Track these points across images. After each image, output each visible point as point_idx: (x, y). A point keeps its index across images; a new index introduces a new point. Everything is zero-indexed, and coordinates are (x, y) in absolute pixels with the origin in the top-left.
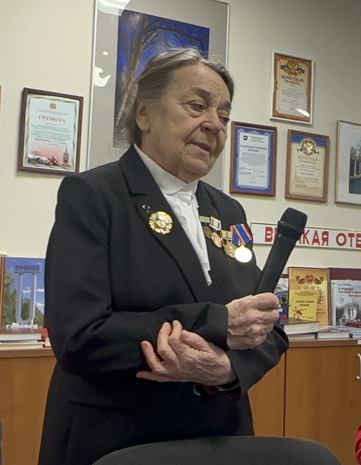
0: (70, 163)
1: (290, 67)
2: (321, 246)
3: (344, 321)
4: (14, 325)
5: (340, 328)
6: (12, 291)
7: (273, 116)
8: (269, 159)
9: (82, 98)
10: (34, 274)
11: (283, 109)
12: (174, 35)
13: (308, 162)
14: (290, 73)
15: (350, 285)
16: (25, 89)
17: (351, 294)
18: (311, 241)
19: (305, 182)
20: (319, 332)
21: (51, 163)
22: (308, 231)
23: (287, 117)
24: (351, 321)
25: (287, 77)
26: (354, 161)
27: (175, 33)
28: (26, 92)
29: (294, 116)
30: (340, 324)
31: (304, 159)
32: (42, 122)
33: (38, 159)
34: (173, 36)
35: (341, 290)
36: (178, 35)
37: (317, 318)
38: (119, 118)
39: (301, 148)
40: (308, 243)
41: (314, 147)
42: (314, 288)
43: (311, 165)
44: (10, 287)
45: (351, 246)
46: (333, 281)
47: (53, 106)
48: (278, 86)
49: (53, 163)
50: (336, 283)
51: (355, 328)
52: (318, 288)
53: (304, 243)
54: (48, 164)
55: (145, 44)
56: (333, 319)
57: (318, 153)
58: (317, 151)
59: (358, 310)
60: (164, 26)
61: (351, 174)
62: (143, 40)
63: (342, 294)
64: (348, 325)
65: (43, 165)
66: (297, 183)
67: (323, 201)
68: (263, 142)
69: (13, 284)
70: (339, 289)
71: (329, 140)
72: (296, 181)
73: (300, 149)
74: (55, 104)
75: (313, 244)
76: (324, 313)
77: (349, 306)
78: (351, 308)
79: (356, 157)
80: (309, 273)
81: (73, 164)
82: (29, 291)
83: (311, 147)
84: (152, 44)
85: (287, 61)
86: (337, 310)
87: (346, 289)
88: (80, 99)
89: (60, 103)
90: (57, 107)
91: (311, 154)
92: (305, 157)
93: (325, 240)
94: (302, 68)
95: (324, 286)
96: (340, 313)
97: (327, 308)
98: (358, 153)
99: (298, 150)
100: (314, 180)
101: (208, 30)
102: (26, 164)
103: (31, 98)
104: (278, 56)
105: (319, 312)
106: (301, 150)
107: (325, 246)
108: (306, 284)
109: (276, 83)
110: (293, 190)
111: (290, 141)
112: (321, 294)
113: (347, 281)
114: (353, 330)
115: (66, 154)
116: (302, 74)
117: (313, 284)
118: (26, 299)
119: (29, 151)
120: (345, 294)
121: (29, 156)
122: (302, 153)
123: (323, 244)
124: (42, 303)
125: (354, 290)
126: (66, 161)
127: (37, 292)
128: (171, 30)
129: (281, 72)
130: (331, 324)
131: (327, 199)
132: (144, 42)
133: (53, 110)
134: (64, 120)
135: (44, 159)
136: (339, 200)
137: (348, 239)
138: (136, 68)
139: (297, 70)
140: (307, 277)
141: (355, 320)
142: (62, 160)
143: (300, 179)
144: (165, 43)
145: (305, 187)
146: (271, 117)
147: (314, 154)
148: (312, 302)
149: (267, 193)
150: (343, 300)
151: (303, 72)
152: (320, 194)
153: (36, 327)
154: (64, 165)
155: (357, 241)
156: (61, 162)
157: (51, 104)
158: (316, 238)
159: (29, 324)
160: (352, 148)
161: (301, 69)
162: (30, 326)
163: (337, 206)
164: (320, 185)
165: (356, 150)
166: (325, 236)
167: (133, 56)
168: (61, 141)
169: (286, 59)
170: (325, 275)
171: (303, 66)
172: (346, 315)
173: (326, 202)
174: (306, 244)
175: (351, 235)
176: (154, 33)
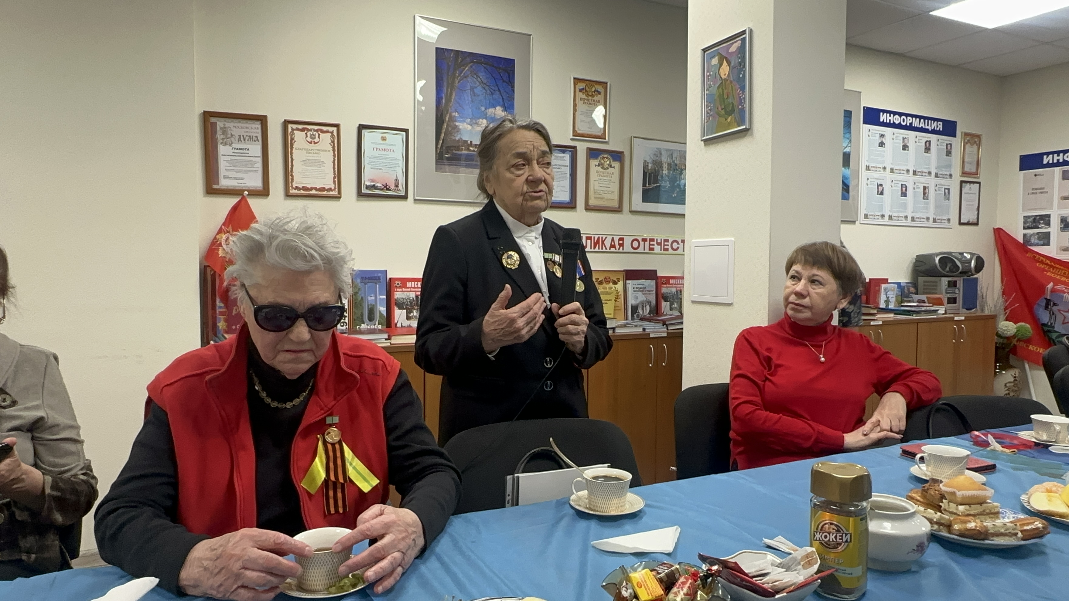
0: (400, 187)
1: (587, 89)
2: (617, 251)
3: (638, 316)
4: (363, 326)
5: (634, 322)
6: (360, 299)
7: (573, 136)
8: (570, 175)
9: (408, 130)
10: (376, 284)
11: (582, 128)
12: (485, 67)
13: (604, 176)
14: (588, 95)
15: (643, 285)
16: (360, 125)
17: (644, 293)
18: (608, 247)
19: (603, 194)
20: (617, 327)
21: (385, 189)
22: (606, 238)
23: (586, 136)
24: (644, 316)
25: (585, 99)
26: (646, 173)
27: (485, 66)
28: (361, 127)
29: (592, 135)
30: (635, 319)
31: (601, 174)
32: (376, 153)
33: (374, 185)
34: (483, 69)
35: (635, 289)
36: (488, 67)
37: (614, 315)
38: (439, 146)
39: (599, 164)
40: (606, 249)
41: (610, 162)
42: (612, 288)
43: (608, 178)
44: (358, 295)
45: (644, 250)
46: (628, 282)
47: (384, 139)
48: (577, 108)
49: (387, 188)
50: (631, 284)
51: (648, 323)
52: (615, 288)
53: (602, 249)
54: (382, 190)
55: (459, 78)
56: (628, 314)
57: (614, 167)
58: (613, 166)
59: (650, 306)
60: (475, 61)
61: (644, 184)
62: (457, 75)
63: (636, 292)
64: (642, 319)
65: (378, 191)
66: (596, 196)
67: (618, 210)
68: (565, 160)
69: (360, 293)
70: (634, 288)
71: (624, 155)
72: (595, 193)
73: (597, 164)
74: (385, 137)
75: (610, 249)
76: (620, 310)
77: (642, 303)
78: (644, 305)
79: (648, 169)
80: (607, 275)
81: (403, 188)
82: (373, 298)
83: (608, 163)
84: (465, 77)
85: (585, 85)
86: (632, 307)
87: (640, 288)
88: (406, 131)
89: (390, 136)
90: (387, 139)
91: (608, 168)
92: (601, 172)
93: (621, 245)
94: (599, 90)
95: (620, 286)
96: (635, 309)
97: (623, 306)
98: (650, 165)
99: (596, 166)
100: (610, 192)
101: (513, 61)
102: (364, 191)
103: (365, 133)
104: (577, 80)
105: (616, 309)
106: (599, 165)
107: (621, 250)
108: (604, 285)
109: (575, 105)
110: (592, 202)
111: (588, 157)
112: (618, 293)
113: (640, 281)
114: (645, 324)
115: (397, 180)
116: (599, 95)
117: (611, 285)
118: (371, 304)
119: (366, 179)
120: (640, 293)
121: (366, 183)
122: (599, 168)
123: (619, 249)
124: (384, 307)
125: (647, 289)
126: (397, 186)
127: (380, 299)
128: (481, 63)
129: (580, 95)
130: (626, 319)
131: (622, 208)
132: (458, 77)
133: (384, 142)
134: (393, 150)
135: (379, 185)
136: (633, 209)
137: (642, 243)
138: (452, 100)
139: (594, 92)
140: (605, 278)
141: (648, 315)
142: (394, 185)
143: (598, 191)
144: (477, 76)
145: (602, 198)
146: (571, 137)
147: (610, 168)
148: (609, 300)
149: (568, 205)
150: (637, 298)
151: (599, 93)
152: (616, 204)
153: (380, 327)
154: (395, 190)
155: (650, 245)
156: (393, 187)
157: (382, 137)
158: (613, 243)
159: (375, 325)
160: (645, 161)
161: (597, 91)
162: (376, 327)
163: (632, 214)
164: (616, 196)
165: (648, 162)
166: (621, 242)
167: (449, 90)
168: (392, 169)
169: (584, 83)
170: (621, 276)
171: (599, 88)
172: (640, 311)
173: (622, 211)
174: (604, 250)
175: (645, 240)
176: (466, 67)
